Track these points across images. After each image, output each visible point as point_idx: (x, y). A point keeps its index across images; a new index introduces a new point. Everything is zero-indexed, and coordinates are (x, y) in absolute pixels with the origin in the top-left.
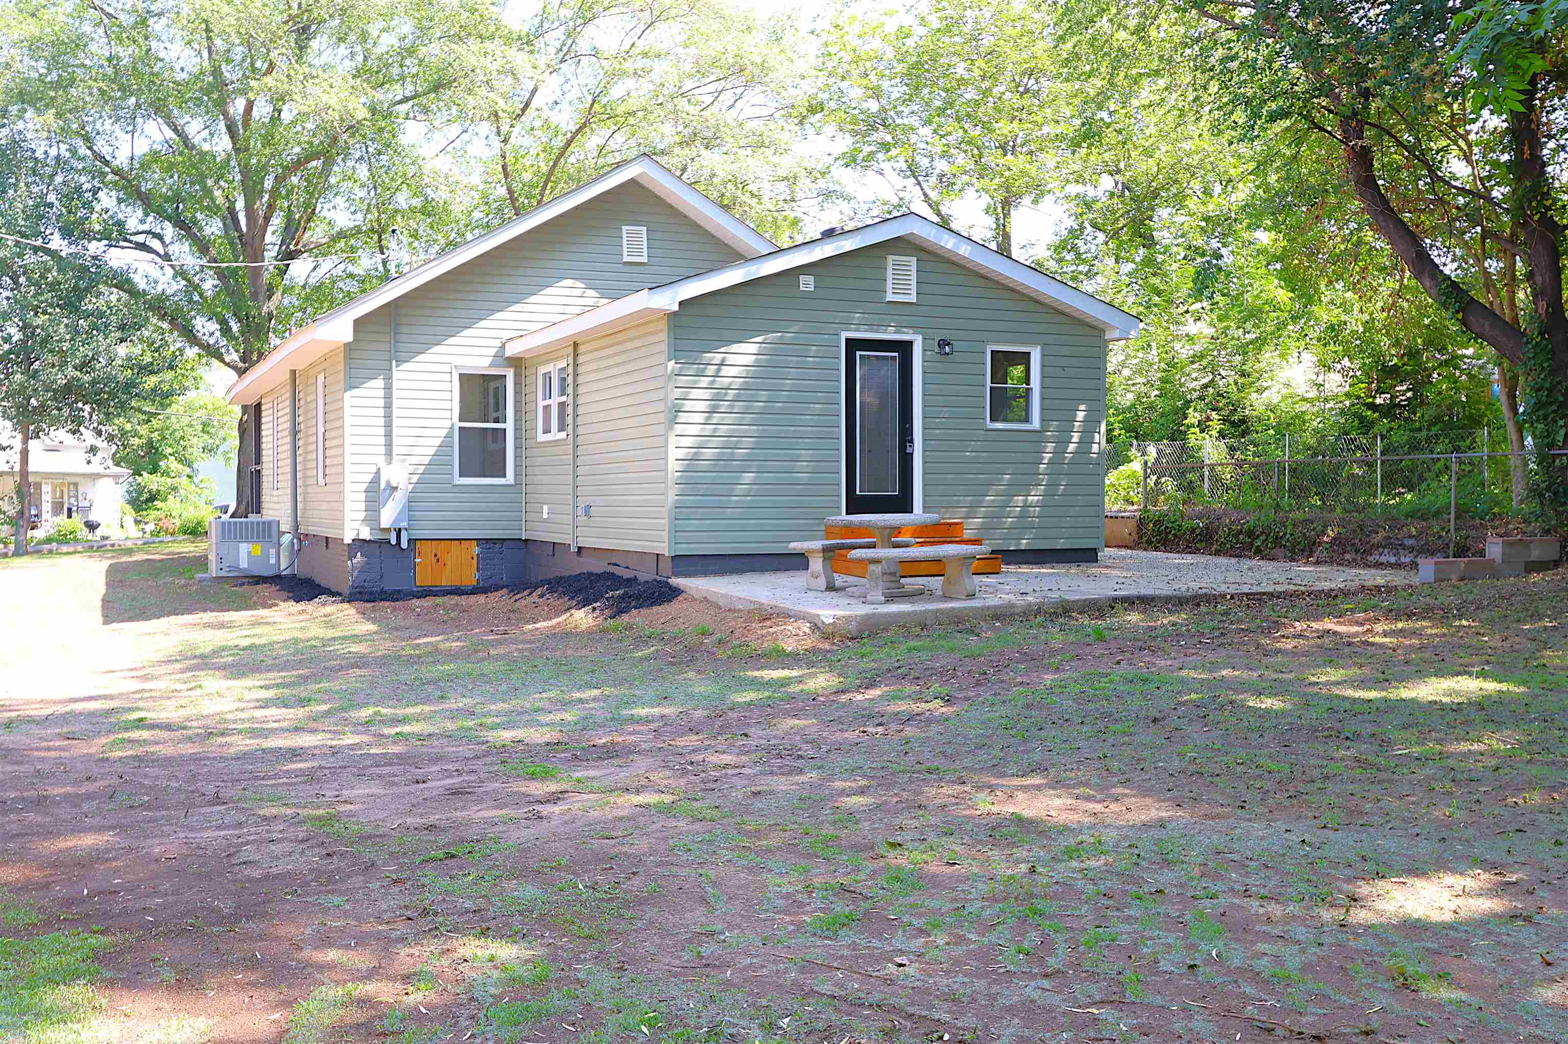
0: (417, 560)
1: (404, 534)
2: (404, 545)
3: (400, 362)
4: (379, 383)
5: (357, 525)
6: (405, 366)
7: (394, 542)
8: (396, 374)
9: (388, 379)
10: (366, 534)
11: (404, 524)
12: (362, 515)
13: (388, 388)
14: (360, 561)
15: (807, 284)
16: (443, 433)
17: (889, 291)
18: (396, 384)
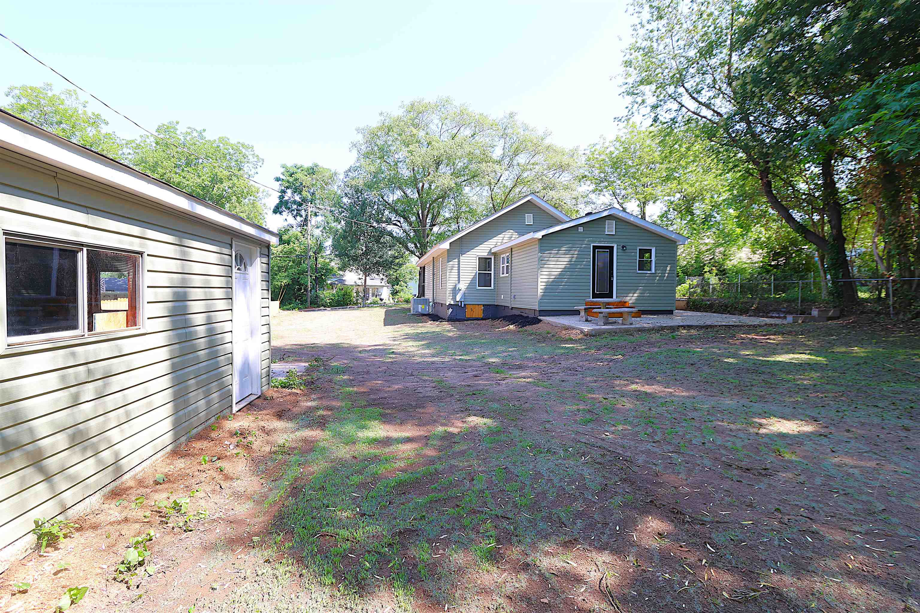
0: (466, 310)
1: (463, 303)
2: (463, 306)
3: (462, 254)
4: (457, 260)
5: (450, 300)
6: (464, 256)
7: (460, 305)
8: (461, 258)
10: (452, 303)
11: (463, 300)
12: (451, 297)
13: (459, 262)
14: (450, 310)
15: (581, 229)
16: (474, 274)
17: (606, 231)
18: (461, 261)
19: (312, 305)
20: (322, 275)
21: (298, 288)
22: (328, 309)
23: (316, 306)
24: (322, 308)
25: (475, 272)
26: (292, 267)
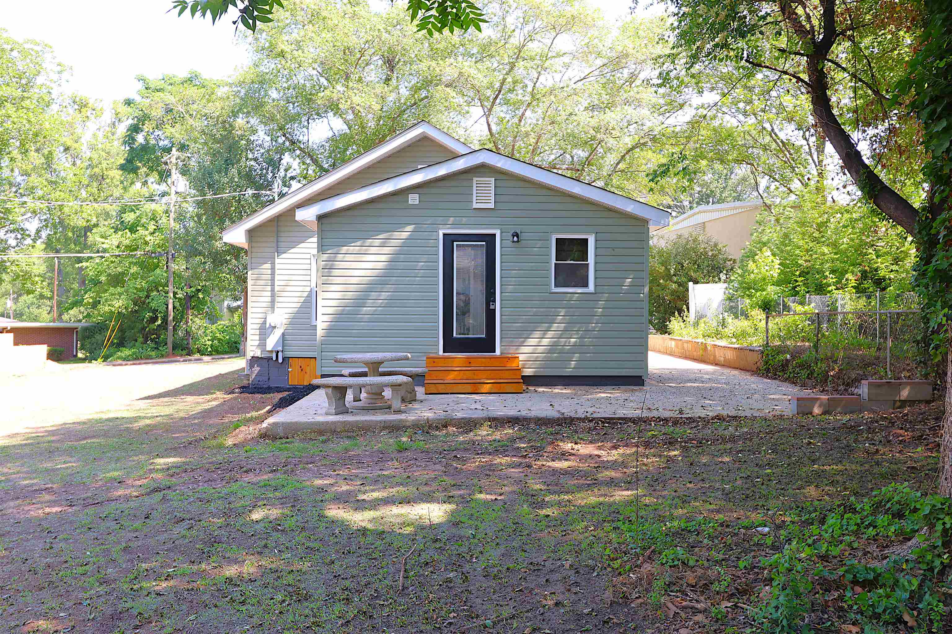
0: (290, 370)
1: (280, 354)
2: (280, 360)
3: (279, 254)
4: (268, 266)
5: (254, 348)
6: (284, 256)
7: (274, 359)
8: (277, 261)
9: (273, 264)
10: (258, 354)
11: (280, 348)
12: (257, 343)
13: (273, 269)
14: (256, 369)
15: (414, 199)
16: (306, 294)
17: (474, 201)
18: (277, 266)
19: (176, 352)
20: (199, 291)
21: (151, 318)
22: (206, 358)
23: (184, 352)
24: (197, 356)
25: (308, 289)
26: (134, 276)
